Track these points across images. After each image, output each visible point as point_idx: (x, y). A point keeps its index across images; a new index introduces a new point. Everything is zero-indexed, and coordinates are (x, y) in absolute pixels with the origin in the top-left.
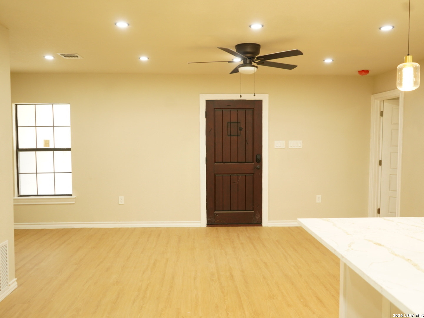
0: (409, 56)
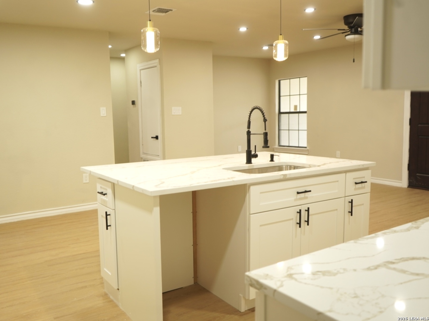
0: (282, 36)
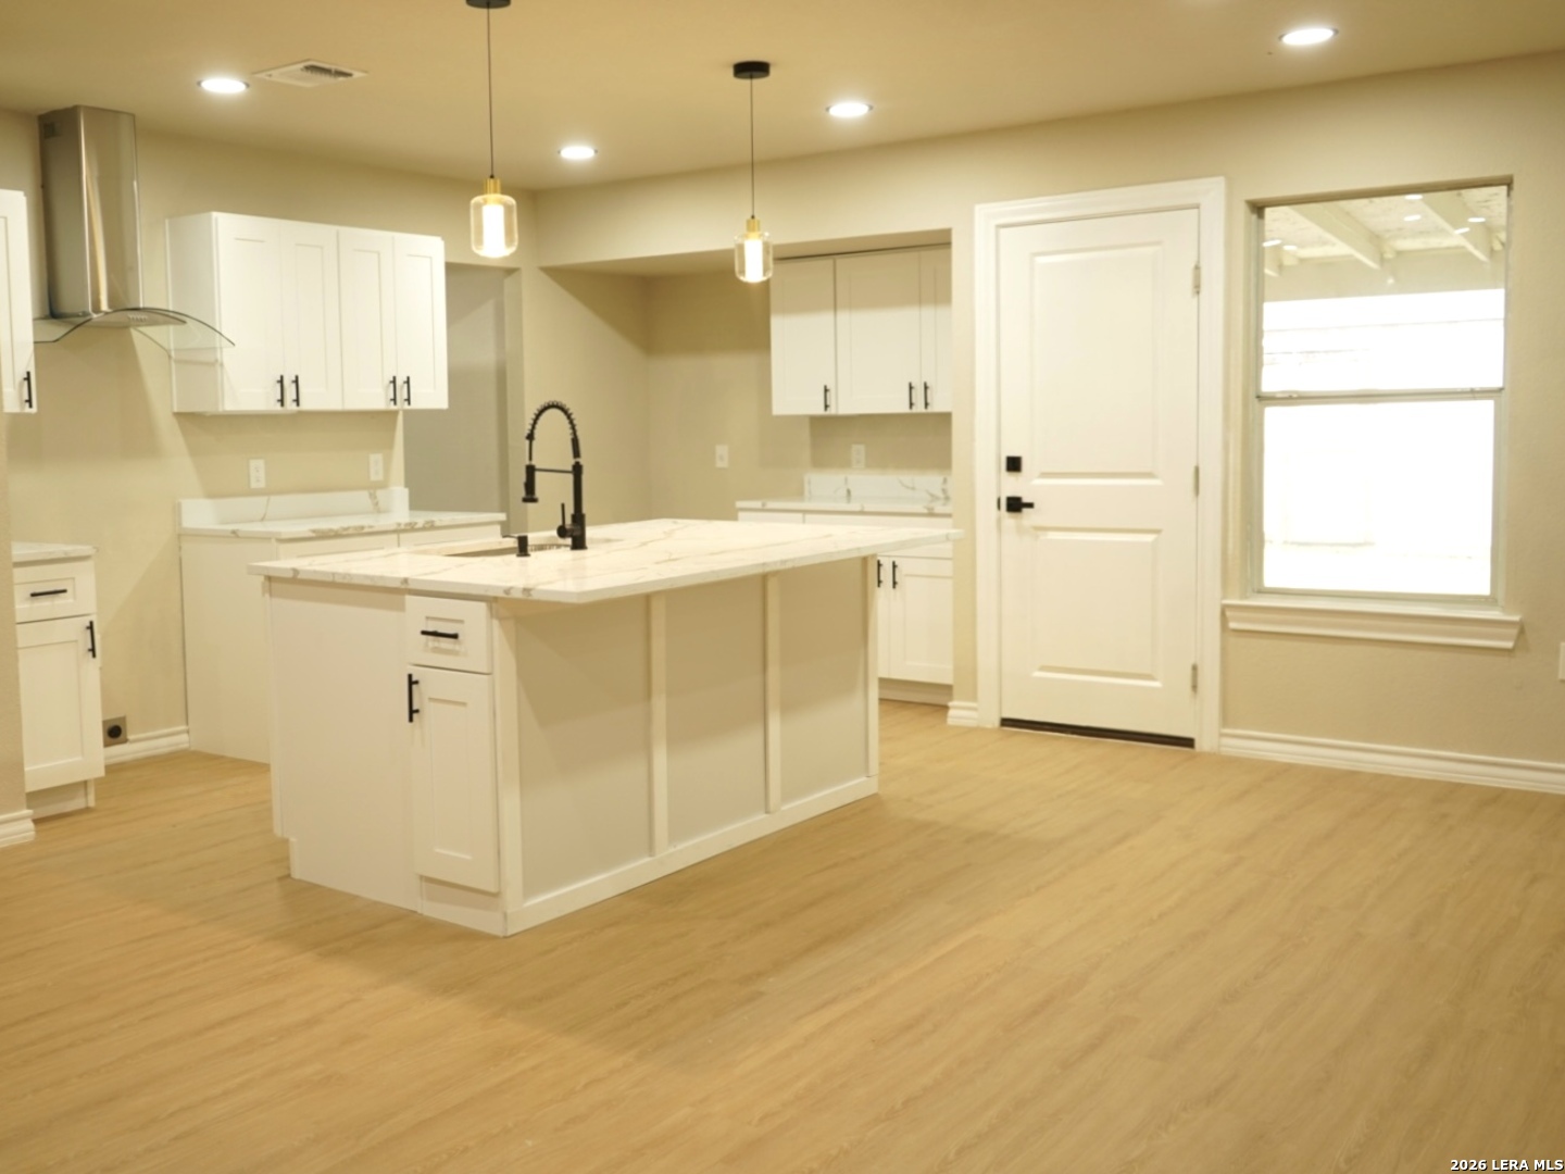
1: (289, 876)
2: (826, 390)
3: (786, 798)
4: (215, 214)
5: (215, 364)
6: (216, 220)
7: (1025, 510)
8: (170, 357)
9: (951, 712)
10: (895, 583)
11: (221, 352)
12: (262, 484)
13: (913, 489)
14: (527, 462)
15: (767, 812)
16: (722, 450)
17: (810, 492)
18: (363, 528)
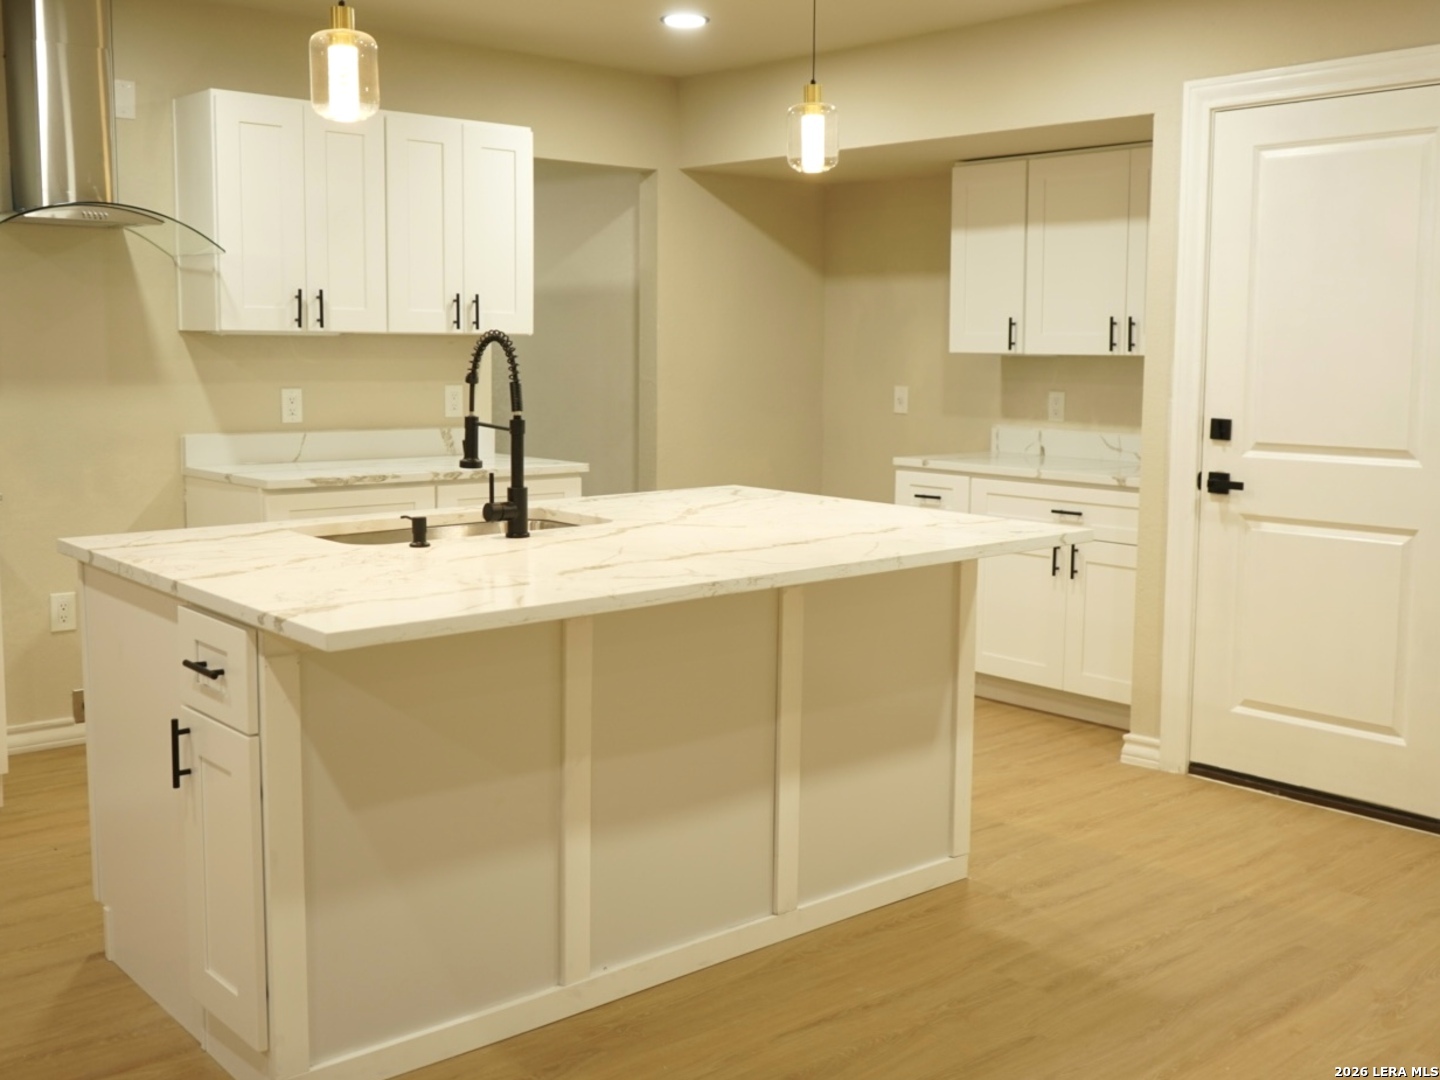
1: (102, 954)
2: (1011, 324)
3: (806, 890)
4: (214, 92)
5: (211, 274)
6: (215, 97)
7: (1233, 492)
8: (176, 264)
9: (1126, 748)
10: (1073, 572)
11: (218, 259)
12: (298, 418)
13: (1120, 450)
14: (468, 414)
15: (773, 914)
16: (901, 392)
17: (997, 447)
18: (384, 477)
